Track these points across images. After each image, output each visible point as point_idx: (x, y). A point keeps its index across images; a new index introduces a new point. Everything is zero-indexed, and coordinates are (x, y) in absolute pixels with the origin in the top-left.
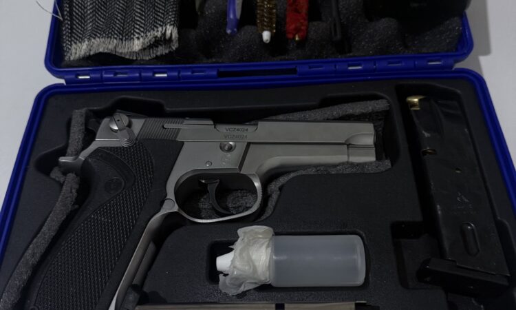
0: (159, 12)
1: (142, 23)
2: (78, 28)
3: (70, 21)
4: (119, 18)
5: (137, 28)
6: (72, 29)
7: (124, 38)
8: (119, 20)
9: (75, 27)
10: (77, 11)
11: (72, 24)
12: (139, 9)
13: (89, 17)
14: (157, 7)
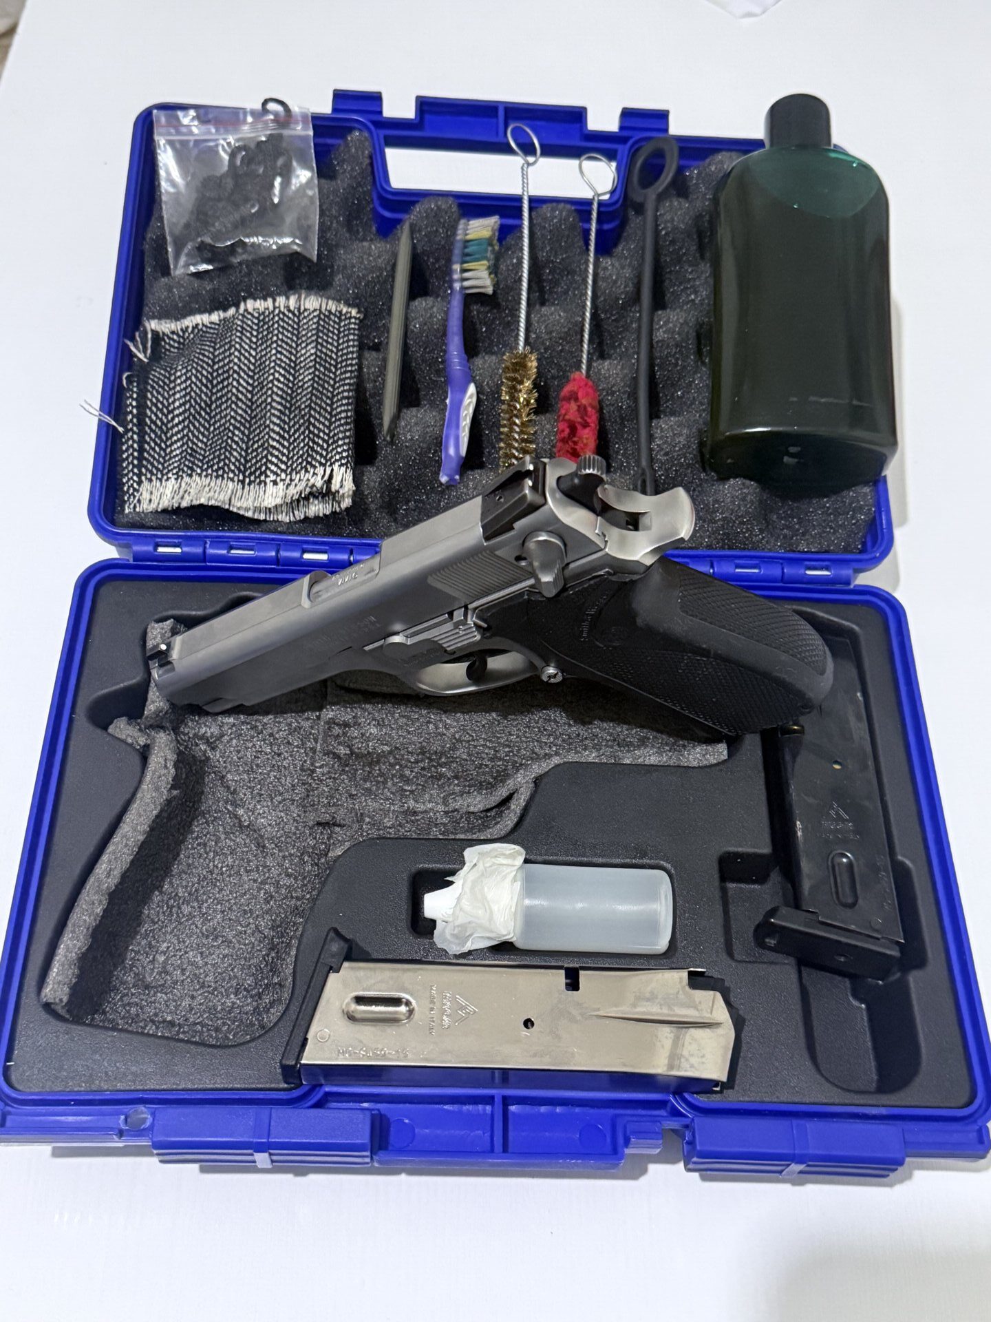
0: (319, 437)
1: (283, 454)
2: (154, 449)
3: (138, 434)
4: (236, 439)
5: (272, 463)
6: (141, 450)
7: (247, 480)
8: (237, 443)
9: (146, 446)
10: (154, 418)
11: (142, 442)
12: (278, 425)
13: (176, 429)
14: (314, 426)
